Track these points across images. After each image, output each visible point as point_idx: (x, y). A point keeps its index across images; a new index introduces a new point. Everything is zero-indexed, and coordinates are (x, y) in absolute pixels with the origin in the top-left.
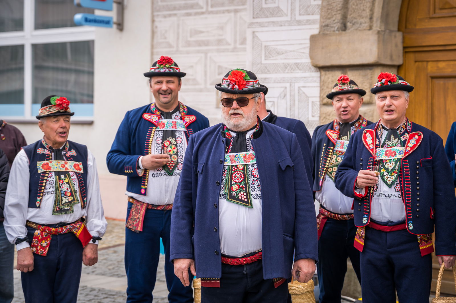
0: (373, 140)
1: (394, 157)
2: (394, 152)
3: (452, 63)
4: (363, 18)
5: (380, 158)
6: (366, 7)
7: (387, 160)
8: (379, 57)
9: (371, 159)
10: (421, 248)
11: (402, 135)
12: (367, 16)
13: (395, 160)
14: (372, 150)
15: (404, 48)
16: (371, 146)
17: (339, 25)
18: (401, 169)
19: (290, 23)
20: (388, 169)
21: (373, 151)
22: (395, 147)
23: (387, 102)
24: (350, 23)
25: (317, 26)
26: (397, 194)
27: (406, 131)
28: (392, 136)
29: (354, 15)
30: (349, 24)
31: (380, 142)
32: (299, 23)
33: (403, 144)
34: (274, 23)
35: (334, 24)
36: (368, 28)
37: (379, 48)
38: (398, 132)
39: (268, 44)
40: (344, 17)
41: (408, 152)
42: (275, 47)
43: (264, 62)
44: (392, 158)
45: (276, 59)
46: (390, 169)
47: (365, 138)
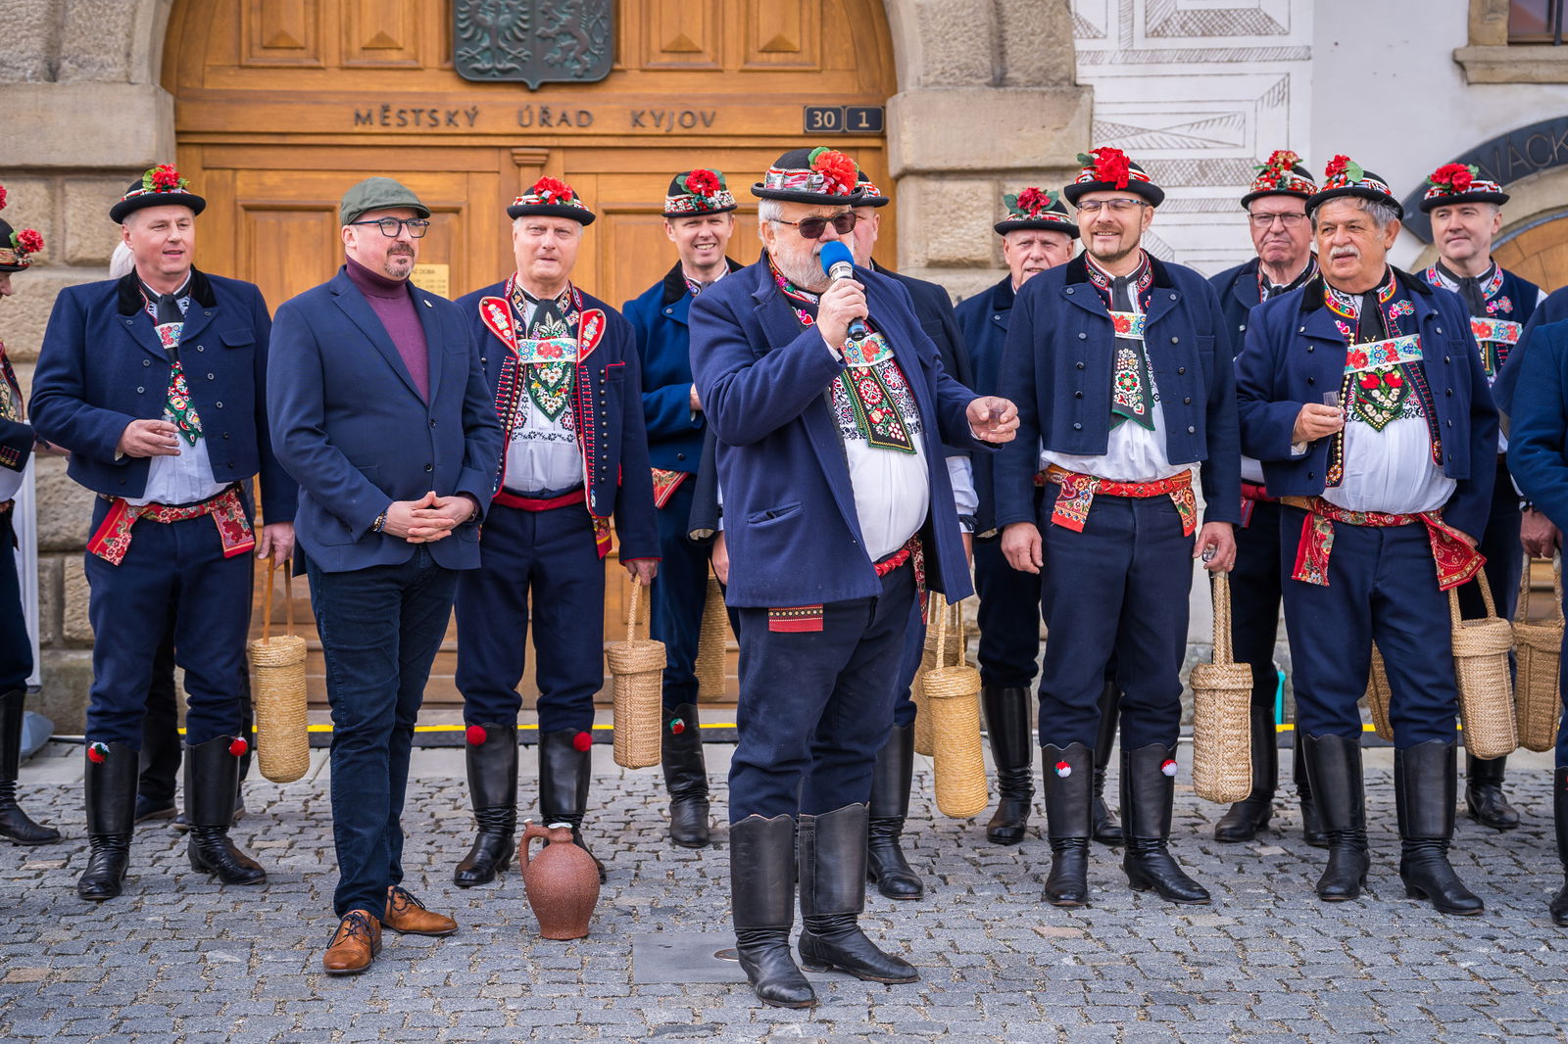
0: (508, 320)
1: (559, 360)
2: (557, 348)
3: (297, 175)
4: (107, 53)
5: (529, 361)
6: (117, 26)
7: (542, 364)
9: (509, 361)
10: (599, 542)
11: (568, 313)
12: (119, 47)
13: (562, 366)
14: (512, 342)
16: (507, 333)
17: (38, 65)
18: (576, 384)
20: (546, 382)
21: (513, 345)
22: (558, 339)
23: (547, 239)
24: (71, 62)
26: (566, 433)
27: (573, 306)
28: (548, 315)
29: (80, 42)
30: (65, 66)
31: (523, 324)
33: (574, 332)
35: (23, 60)
36: (123, 79)
38: (558, 306)
40: (53, 47)
41: (587, 351)
44: (554, 359)
46: (552, 383)
47: (489, 316)
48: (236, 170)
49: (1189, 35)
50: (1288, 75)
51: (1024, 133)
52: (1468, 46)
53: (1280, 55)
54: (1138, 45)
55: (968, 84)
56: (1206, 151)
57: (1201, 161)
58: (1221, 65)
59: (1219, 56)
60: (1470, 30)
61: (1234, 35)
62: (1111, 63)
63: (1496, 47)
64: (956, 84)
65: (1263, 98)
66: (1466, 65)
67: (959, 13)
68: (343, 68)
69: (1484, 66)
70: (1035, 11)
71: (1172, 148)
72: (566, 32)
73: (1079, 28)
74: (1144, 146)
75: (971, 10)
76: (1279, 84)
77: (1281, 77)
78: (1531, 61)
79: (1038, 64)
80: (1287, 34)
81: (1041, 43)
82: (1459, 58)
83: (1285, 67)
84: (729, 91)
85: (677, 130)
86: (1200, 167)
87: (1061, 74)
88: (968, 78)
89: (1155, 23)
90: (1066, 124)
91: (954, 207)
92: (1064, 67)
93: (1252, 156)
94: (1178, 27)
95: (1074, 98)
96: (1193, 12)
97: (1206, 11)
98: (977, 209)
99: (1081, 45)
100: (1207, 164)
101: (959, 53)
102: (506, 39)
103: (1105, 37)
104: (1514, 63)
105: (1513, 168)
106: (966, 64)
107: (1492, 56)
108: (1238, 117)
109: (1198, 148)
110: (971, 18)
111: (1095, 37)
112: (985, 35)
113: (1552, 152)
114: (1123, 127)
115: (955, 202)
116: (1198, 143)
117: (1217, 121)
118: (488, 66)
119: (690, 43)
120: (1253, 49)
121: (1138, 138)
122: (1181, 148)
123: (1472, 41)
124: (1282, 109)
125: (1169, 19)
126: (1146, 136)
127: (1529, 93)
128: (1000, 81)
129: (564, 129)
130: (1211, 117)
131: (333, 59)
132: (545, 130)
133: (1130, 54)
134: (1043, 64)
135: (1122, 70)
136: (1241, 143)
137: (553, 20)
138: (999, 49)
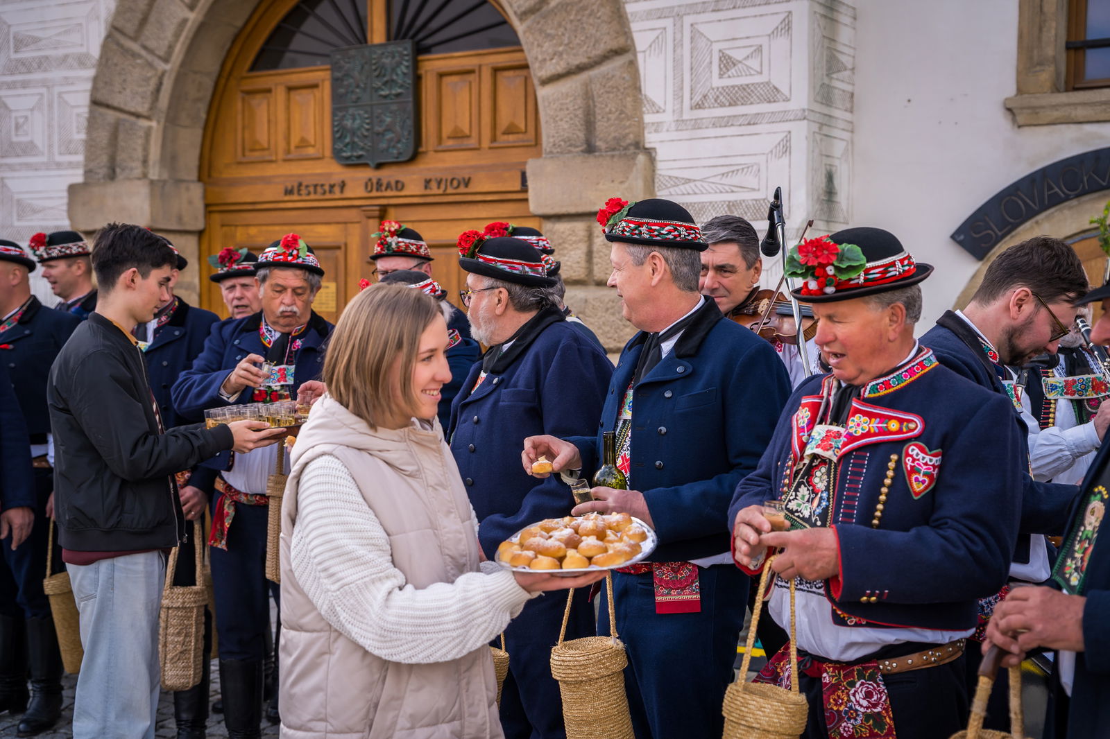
3: (264, 228)
4: (134, 161)
8: (153, 218)
12: (139, 157)
15: (207, 206)
17: (105, 170)
19: (47, 166)
25: (81, 171)
29: (124, 156)
30: (118, 170)
32: (59, 166)
34: (28, 166)
35: (100, 168)
36: (141, 176)
37: (152, 206)
39: (21, 196)
40: (113, 159)
42: (30, 201)
43: (17, 224)
45: (31, 220)
48: (236, 226)
49: (721, 106)
50: (790, 132)
51: (601, 186)
52: (1016, 95)
53: (783, 117)
54: (685, 117)
55: (570, 152)
56: (732, 194)
57: (729, 202)
58: (743, 128)
59: (741, 120)
60: (1018, 82)
61: (752, 103)
62: (668, 131)
63: (1038, 95)
64: (562, 153)
65: (771, 152)
66: (1015, 111)
67: (564, 101)
68: (285, 160)
69: (1029, 111)
70: (611, 95)
71: (710, 193)
72: (388, 130)
73: (647, 106)
74: (691, 192)
75: (572, 98)
76: (783, 140)
77: (785, 134)
78: (1069, 105)
79: (613, 135)
80: (789, 100)
81: (616, 119)
82: (1008, 106)
83: (786, 126)
84: (483, 162)
85: (450, 190)
86: (728, 206)
87: (628, 141)
88: (569, 148)
89: (697, 98)
90: (627, 178)
91: (561, 241)
92: (631, 136)
93: (764, 197)
94: (713, 101)
95: (633, 159)
96: (723, 88)
97: (732, 87)
98: (575, 242)
99: (648, 118)
100: (733, 205)
101: (564, 130)
102: (358, 137)
103: (664, 111)
104: (1055, 107)
105: (1049, 196)
106: (568, 137)
107: (1035, 102)
108: (755, 167)
109: (727, 192)
110: (572, 104)
111: (658, 112)
112: (581, 116)
113: (1082, 181)
114: (677, 178)
115: (562, 238)
116: (727, 188)
117: (740, 171)
118: (349, 154)
119: (462, 131)
120: (765, 114)
121: (687, 186)
122: (716, 192)
123: (1020, 91)
124: (785, 160)
125: (707, 95)
126: (692, 184)
127: (1071, 131)
128: (590, 149)
129: (389, 193)
130: (735, 168)
131: (281, 155)
132: (379, 194)
133: (680, 123)
134: (616, 134)
135: (675, 135)
136: (757, 187)
137: (382, 121)
138: (589, 124)
